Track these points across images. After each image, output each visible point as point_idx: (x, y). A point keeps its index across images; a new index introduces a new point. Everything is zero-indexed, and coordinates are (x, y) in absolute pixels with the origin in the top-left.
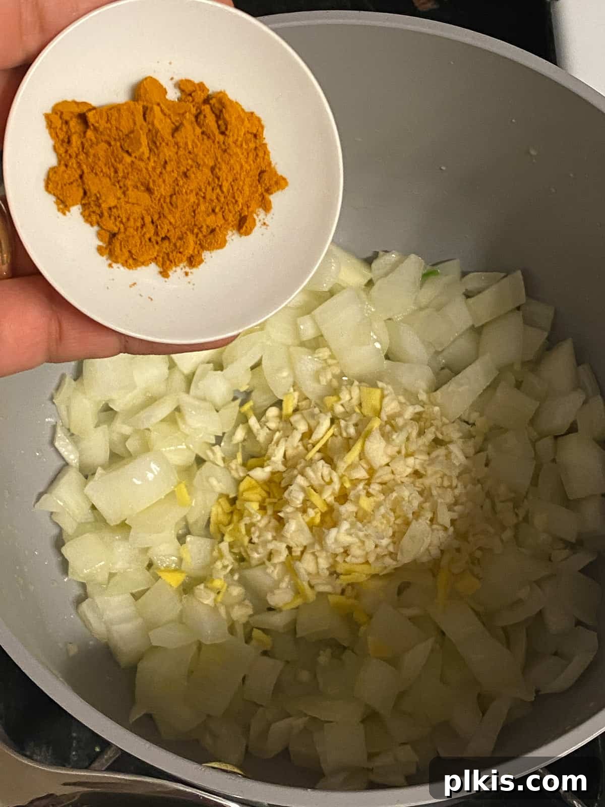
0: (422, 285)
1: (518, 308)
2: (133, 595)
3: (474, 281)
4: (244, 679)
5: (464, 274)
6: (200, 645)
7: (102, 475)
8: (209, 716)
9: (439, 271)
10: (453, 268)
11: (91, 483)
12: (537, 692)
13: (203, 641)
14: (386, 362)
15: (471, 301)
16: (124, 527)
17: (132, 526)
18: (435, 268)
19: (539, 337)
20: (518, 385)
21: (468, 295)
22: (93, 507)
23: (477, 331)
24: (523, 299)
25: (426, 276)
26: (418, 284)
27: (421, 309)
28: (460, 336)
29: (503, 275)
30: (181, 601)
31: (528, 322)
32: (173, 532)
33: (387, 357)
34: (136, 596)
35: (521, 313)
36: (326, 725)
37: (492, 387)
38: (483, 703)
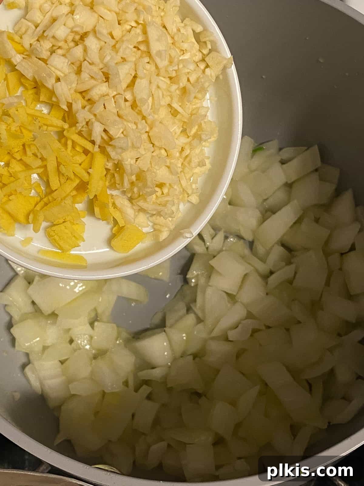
0: (252, 157)
1: (316, 170)
2: (60, 361)
3: (287, 153)
4: (133, 416)
5: (280, 149)
6: (104, 394)
7: (39, 281)
8: (110, 441)
9: (264, 147)
10: (274, 145)
11: (32, 286)
12: (329, 423)
13: (106, 391)
14: (229, 206)
15: (284, 166)
16: (54, 315)
17: (59, 315)
18: (261, 146)
19: (330, 188)
20: (317, 220)
21: (283, 162)
22: (33, 303)
23: (289, 186)
24: (319, 163)
25: (255, 151)
26: (250, 155)
27: (252, 171)
28: (279, 189)
29: (306, 148)
30: (91, 364)
31: (322, 179)
32: (86, 318)
33: (230, 204)
34: (62, 362)
35: (317, 173)
36: (187, 446)
37: (298, 222)
38: (294, 430)
